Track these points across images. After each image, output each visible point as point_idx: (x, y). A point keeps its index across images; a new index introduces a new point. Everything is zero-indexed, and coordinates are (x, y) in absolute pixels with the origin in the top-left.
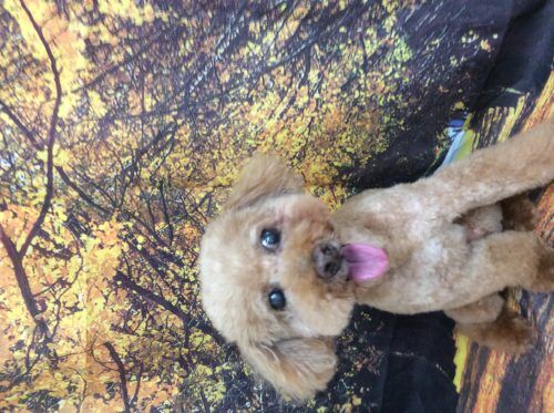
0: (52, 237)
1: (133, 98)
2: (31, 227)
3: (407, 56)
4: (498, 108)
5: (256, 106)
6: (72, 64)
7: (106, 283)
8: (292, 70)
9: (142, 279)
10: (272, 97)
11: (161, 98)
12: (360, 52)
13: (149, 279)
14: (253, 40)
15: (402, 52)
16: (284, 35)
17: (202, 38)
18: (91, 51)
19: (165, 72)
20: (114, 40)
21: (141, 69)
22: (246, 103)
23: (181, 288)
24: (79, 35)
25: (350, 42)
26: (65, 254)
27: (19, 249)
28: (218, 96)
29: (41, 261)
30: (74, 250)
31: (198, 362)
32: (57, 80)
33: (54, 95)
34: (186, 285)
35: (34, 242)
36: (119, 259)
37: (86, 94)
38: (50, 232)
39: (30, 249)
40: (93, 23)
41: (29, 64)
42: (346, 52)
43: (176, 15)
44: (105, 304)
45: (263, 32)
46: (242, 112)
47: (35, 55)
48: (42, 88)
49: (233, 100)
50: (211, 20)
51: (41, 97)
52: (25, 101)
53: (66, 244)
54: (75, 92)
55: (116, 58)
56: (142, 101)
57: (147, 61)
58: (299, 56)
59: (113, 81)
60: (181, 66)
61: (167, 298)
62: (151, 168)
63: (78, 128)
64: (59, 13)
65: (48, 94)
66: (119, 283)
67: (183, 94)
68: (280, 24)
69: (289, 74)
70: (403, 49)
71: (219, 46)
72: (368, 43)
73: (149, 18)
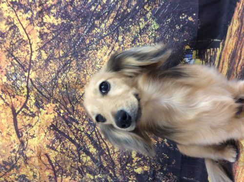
0: (30, 109)
1: (56, 52)
2: (22, 104)
3: (157, 27)
4: (212, 49)
5: (99, 51)
6: (36, 41)
7: (46, 128)
8: (112, 37)
9: (61, 127)
10: (105, 47)
11: (65, 51)
12: (138, 28)
13: (64, 128)
14: (97, 27)
15: (155, 26)
16: (108, 24)
17: (78, 28)
18: (41, 36)
19: (66, 41)
20: (49, 31)
21: (58, 41)
22: (95, 51)
23: (77, 133)
24: (37, 31)
25: (133, 24)
26: (33, 115)
27: (17, 112)
28: (85, 49)
29: (24, 117)
30: (37, 114)
31: (87, 172)
32: (31, 47)
33: (30, 52)
34: (79, 132)
35: (23, 110)
36: (53, 119)
37: (40, 51)
38: (29, 107)
39: (21, 113)
40: (41, 26)
41: (22, 42)
42: (132, 28)
43: (69, 21)
44: (45, 136)
45: (100, 24)
46: (94, 54)
47: (24, 39)
48: (26, 50)
49: (91, 50)
50: (81, 21)
51: (26, 54)
52: (21, 55)
53: (34, 111)
54: (36, 51)
55: (50, 38)
56: (59, 53)
57: (60, 38)
58: (114, 31)
59: (49, 46)
60: (72, 39)
61: (70, 136)
62: (62, 78)
63: (38, 64)
64: (31, 23)
65: (28, 52)
66: (52, 128)
67: (73, 49)
68: (106, 20)
69: (111, 39)
70: (155, 24)
71: (84, 31)
72: (141, 24)
73: (60, 23)
